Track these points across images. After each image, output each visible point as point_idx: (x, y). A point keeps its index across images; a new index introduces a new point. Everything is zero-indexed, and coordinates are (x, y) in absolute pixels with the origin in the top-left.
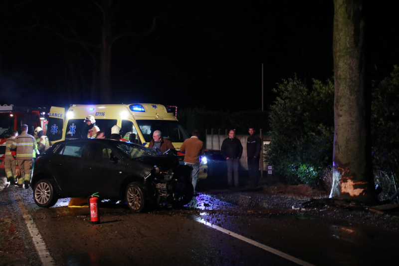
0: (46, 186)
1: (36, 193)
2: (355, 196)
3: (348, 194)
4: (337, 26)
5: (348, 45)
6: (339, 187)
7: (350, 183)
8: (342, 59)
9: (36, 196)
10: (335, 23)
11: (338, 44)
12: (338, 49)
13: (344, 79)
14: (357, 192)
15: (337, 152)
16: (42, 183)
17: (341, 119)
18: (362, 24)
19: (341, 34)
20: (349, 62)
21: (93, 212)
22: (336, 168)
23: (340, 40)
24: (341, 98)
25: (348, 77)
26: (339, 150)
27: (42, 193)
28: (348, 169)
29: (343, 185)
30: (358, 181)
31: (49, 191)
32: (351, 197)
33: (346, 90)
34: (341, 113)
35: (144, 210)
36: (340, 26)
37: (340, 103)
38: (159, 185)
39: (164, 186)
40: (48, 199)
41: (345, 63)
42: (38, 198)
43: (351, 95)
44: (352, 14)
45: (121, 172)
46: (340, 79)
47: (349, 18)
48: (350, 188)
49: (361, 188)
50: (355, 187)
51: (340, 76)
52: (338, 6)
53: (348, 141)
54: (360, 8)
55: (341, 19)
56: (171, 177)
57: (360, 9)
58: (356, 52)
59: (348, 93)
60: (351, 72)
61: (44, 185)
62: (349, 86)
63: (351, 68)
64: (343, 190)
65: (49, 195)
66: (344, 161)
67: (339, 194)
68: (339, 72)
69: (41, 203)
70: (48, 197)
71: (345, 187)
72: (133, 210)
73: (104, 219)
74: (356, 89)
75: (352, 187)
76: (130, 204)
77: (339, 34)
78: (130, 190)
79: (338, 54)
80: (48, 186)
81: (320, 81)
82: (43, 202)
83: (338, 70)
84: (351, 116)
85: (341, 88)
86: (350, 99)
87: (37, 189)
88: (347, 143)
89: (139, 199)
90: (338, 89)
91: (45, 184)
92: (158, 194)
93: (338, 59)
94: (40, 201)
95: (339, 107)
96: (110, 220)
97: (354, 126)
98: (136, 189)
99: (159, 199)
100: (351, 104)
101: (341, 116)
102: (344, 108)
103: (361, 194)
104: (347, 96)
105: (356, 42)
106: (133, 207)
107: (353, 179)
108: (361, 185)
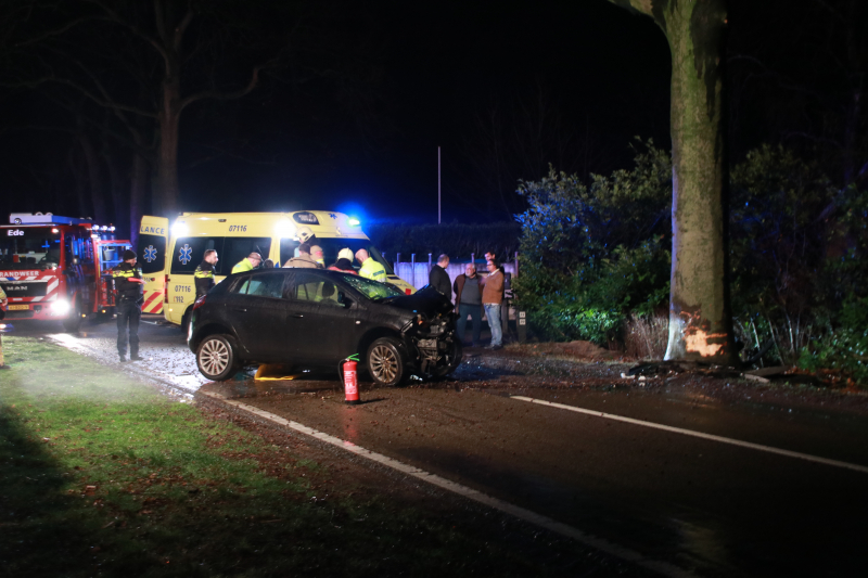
0: (220, 346)
1: (201, 358)
2: (708, 356)
3: (698, 353)
4: (679, 89)
5: (698, 120)
6: (684, 343)
7: (701, 335)
8: (687, 142)
9: (201, 362)
10: (674, 85)
11: (681, 118)
12: (681, 125)
13: (692, 172)
14: (713, 349)
15: (680, 287)
16: (212, 342)
17: (686, 235)
18: (718, 87)
19: (687, 101)
20: (698, 146)
21: (351, 385)
22: (676, 312)
23: (684, 111)
24: (685, 202)
25: (698, 169)
26: (682, 284)
27: (212, 358)
28: (698, 314)
29: (689, 339)
30: (713, 333)
31: (226, 353)
32: (703, 357)
33: (693, 191)
34: (685, 226)
35: (403, 382)
36: (684, 90)
37: (684, 211)
38: (423, 343)
39: (434, 344)
40: (224, 367)
41: (693, 148)
42: (206, 366)
43: (702, 198)
44: (704, 70)
45: (358, 322)
46: (684, 172)
47: (699, 77)
48: (701, 344)
49: (718, 343)
50: (709, 342)
51: (684, 167)
52: (680, 58)
53: (697, 270)
54: (717, 62)
55: (685, 79)
56: (442, 331)
57: (717, 64)
58: (710, 130)
59: (698, 194)
60: (702, 161)
61: (215, 344)
62: (700, 184)
63: (702, 156)
64: (690, 347)
65: (226, 361)
66: (691, 301)
67: (682, 353)
68: (682, 162)
69: (212, 373)
70: (224, 363)
71: (693, 343)
72: (382, 382)
73: (365, 396)
74: (710, 189)
75: (704, 342)
76: (375, 373)
77: (682, 102)
78: (377, 350)
79: (681, 133)
80: (224, 346)
81: (603, 175)
82: (215, 371)
83: (680, 159)
84: (703, 232)
85: (686, 187)
86: (700, 204)
87: (203, 351)
88: (696, 274)
89: (394, 366)
90: (680, 189)
91: (218, 342)
92: (423, 356)
93: (680, 140)
94: (210, 370)
95: (682, 217)
96: (370, 399)
97: (707, 247)
98: (388, 349)
99: (424, 364)
100: (702, 211)
101: (686, 231)
102: (692, 219)
103: (718, 353)
104: (696, 200)
105: (711, 115)
106: (380, 379)
107: (707, 329)
108: (717, 338)
